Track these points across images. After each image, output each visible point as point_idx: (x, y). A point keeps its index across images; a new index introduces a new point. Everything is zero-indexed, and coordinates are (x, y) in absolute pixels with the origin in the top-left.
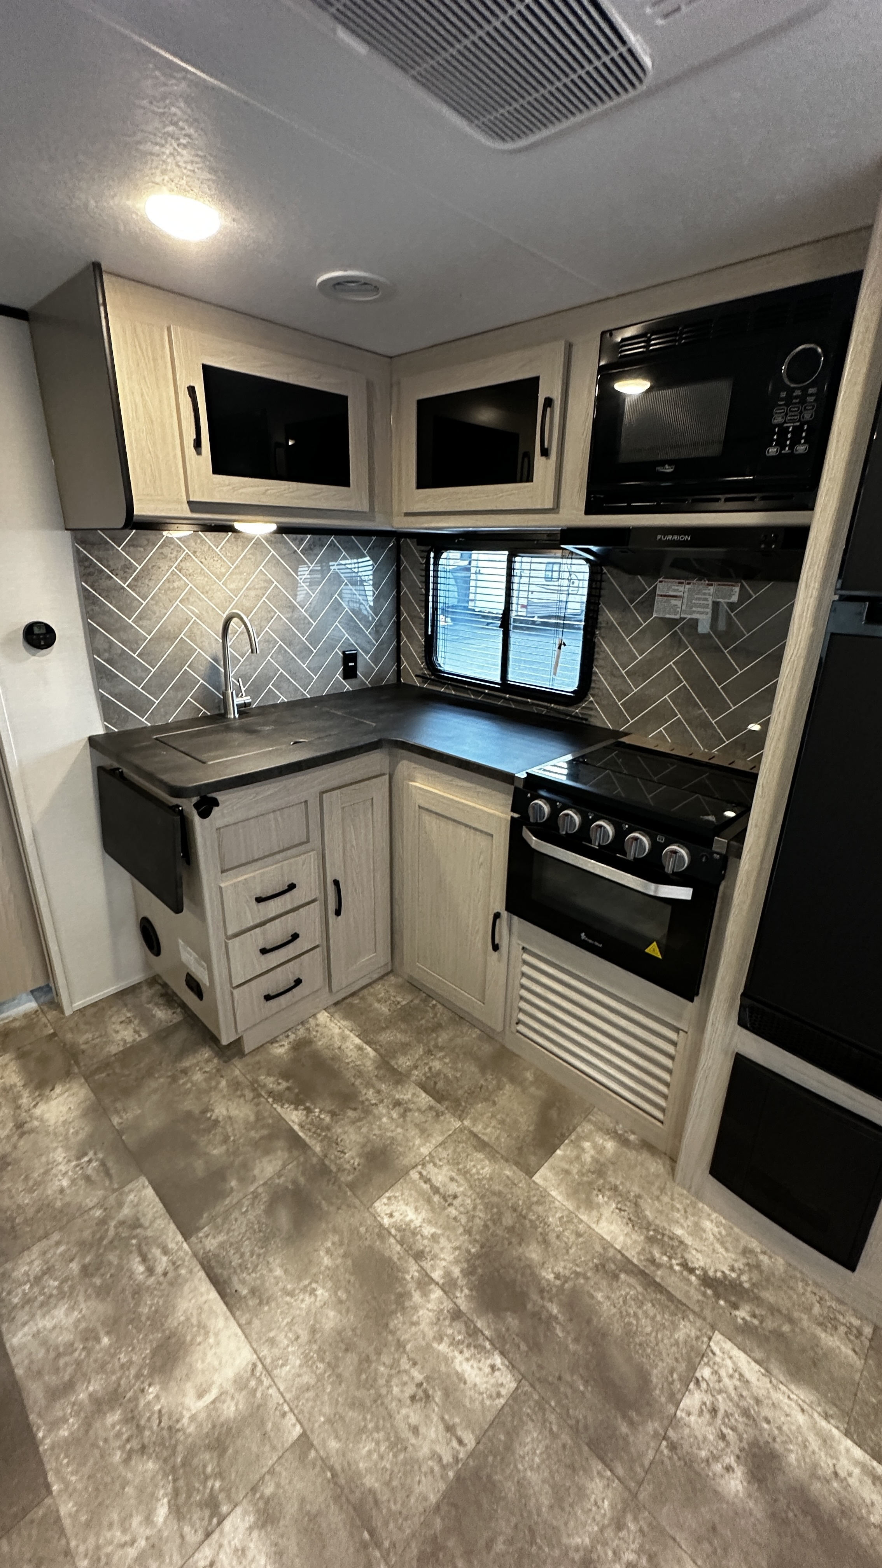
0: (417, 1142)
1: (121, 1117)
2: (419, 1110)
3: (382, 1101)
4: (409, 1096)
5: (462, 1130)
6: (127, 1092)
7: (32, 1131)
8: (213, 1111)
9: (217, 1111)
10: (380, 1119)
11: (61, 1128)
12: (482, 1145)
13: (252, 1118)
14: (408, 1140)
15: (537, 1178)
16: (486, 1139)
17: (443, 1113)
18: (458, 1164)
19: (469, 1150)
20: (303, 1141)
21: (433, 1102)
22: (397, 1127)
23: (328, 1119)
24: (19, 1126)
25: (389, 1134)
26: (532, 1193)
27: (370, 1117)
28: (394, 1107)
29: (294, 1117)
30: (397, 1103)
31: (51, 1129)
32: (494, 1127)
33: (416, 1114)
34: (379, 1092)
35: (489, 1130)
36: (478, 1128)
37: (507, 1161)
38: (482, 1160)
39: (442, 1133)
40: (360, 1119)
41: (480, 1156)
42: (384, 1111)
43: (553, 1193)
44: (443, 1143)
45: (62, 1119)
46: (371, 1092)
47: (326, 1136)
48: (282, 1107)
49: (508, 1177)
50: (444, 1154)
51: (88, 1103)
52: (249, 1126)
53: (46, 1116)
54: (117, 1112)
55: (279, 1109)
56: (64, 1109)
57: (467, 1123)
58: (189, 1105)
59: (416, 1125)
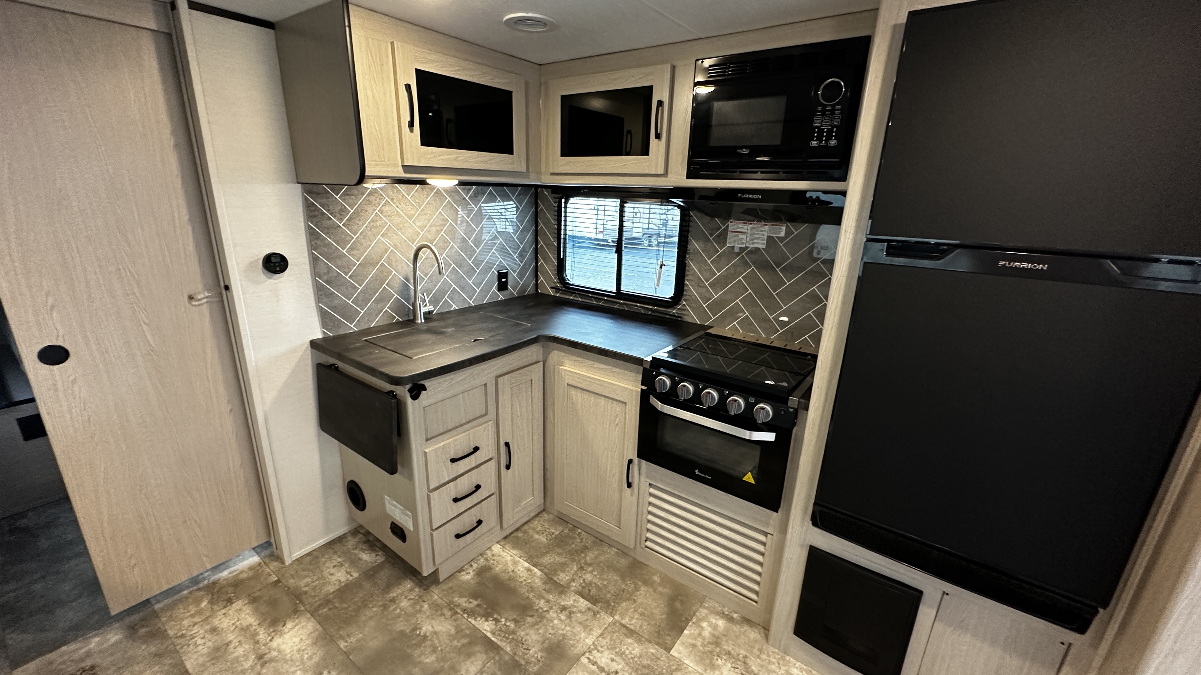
0: (583, 635)
1: (346, 641)
2: (580, 612)
3: (551, 608)
4: (572, 602)
5: (614, 623)
6: (348, 621)
7: (272, 660)
8: (421, 629)
9: (424, 629)
10: (552, 621)
11: (297, 655)
12: (631, 633)
13: (453, 631)
14: (575, 635)
15: (673, 652)
16: (632, 627)
17: (598, 613)
18: (615, 648)
19: (621, 637)
20: (496, 644)
21: (590, 605)
22: (566, 626)
23: (512, 626)
24: (260, 657)
25: (561, 632)
26: (671, 664)
27: (545, 621)
28: (562, 611)
29: (486, 627)
30: (563, 609)
31: (288, 657)
32: (637, 619)
33: (579, 615)
34: (548, 601)
35: (634, 621)
36: (626, 621)
37: (650, 642)
38: (632, 644)
39: (600, 627)
40: (536, 623)
41: (630, 641)
42: (555, 615)
43: (686, 662)
44: (601, 635)
45: (295, 648)
46: (542, 602)
47: (513, 639)
48: (475, 620)
49: (652, 653)
50: (604, 642)
51: (317, 633)
52: (452, 638)
53: (283, 647)
54: (342, 638)
55: (473, 622)
56: (297, 640)
57: (617, 617)
58: (401, 626)
59: (580, 623)
